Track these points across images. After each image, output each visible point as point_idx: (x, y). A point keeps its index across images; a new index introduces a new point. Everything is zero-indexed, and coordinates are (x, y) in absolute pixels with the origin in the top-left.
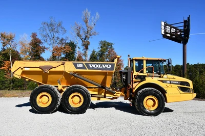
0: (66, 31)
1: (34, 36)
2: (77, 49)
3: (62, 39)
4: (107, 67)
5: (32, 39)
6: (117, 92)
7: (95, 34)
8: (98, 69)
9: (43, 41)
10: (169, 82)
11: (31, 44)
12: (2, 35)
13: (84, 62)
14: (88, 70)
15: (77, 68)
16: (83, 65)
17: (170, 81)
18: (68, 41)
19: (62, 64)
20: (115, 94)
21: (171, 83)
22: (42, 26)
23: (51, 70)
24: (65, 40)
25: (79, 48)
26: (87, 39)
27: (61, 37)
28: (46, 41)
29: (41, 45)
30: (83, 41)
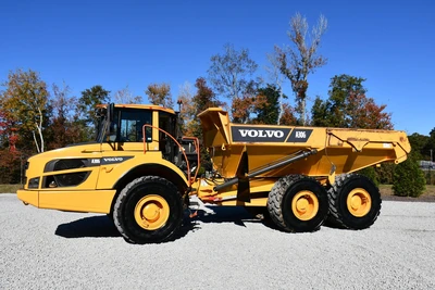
0: (256, 66)
1: (200, 83)
2: (281, 101)
3: (251, 84)
5: (197, 89)
7: (319, 63)
9: (216, 92)
11: (195, 99)
12: (150, 89)
18: (264, 86)
22: (212, 63)
24: (257, 85)
25: (284, 97)
26: (302, 76)
27: (248, 79)
28: (222, 90)
29: (213, 100)
30: (293, 82)
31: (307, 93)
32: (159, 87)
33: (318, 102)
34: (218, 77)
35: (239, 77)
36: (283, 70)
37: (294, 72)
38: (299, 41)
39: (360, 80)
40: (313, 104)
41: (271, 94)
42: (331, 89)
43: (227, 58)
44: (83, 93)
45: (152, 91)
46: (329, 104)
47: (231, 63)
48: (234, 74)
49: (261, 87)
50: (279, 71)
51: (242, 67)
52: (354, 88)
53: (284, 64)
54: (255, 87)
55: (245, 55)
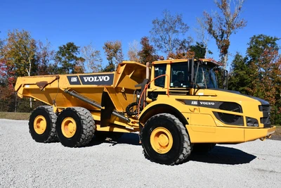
0: (188, 28)
1: (144, 41)
3: (184, 42)
4: (105, 80)
6: (132, 120)
7: (241, 25)
8: (93, 83)
9: (156, 48)
10: (196, 103)
13: (78, 75)
14: (82, 86)
15: (71, 83)
16: (78, 79)
17: (199, 101)
19: (56, 79)
20: (130, 123)
21: (199, 105)
23: (47, 87)
24: (188, 43)
25: (210, 52)
26: (225, 35)
27: (181, 39)
28: (160, 47)
29: (153, 54)
30: (217, 40)
31: (229, 50)
32: (113, 45)
33: (237, 57)
34: (158, 37)
35: (173, 37)
36: (210, 31)
37: (218, 33)
38: (224, 7)
39: (275, 39)
40: (233, 59)
41: (200, 50)
42: (249, 46)
43: (164, 22)
44: (60, 48)
45: (108, 47)
46: (246, 58)
47: (168, 26)
48: (170, 34)
49: (191, 44)
50: (206, 32)
51: (176, 29)
52: (269, 45)
53: (211, 26)
54: (187, 45)
55: (180, 20)
